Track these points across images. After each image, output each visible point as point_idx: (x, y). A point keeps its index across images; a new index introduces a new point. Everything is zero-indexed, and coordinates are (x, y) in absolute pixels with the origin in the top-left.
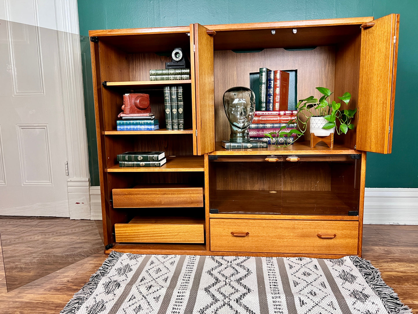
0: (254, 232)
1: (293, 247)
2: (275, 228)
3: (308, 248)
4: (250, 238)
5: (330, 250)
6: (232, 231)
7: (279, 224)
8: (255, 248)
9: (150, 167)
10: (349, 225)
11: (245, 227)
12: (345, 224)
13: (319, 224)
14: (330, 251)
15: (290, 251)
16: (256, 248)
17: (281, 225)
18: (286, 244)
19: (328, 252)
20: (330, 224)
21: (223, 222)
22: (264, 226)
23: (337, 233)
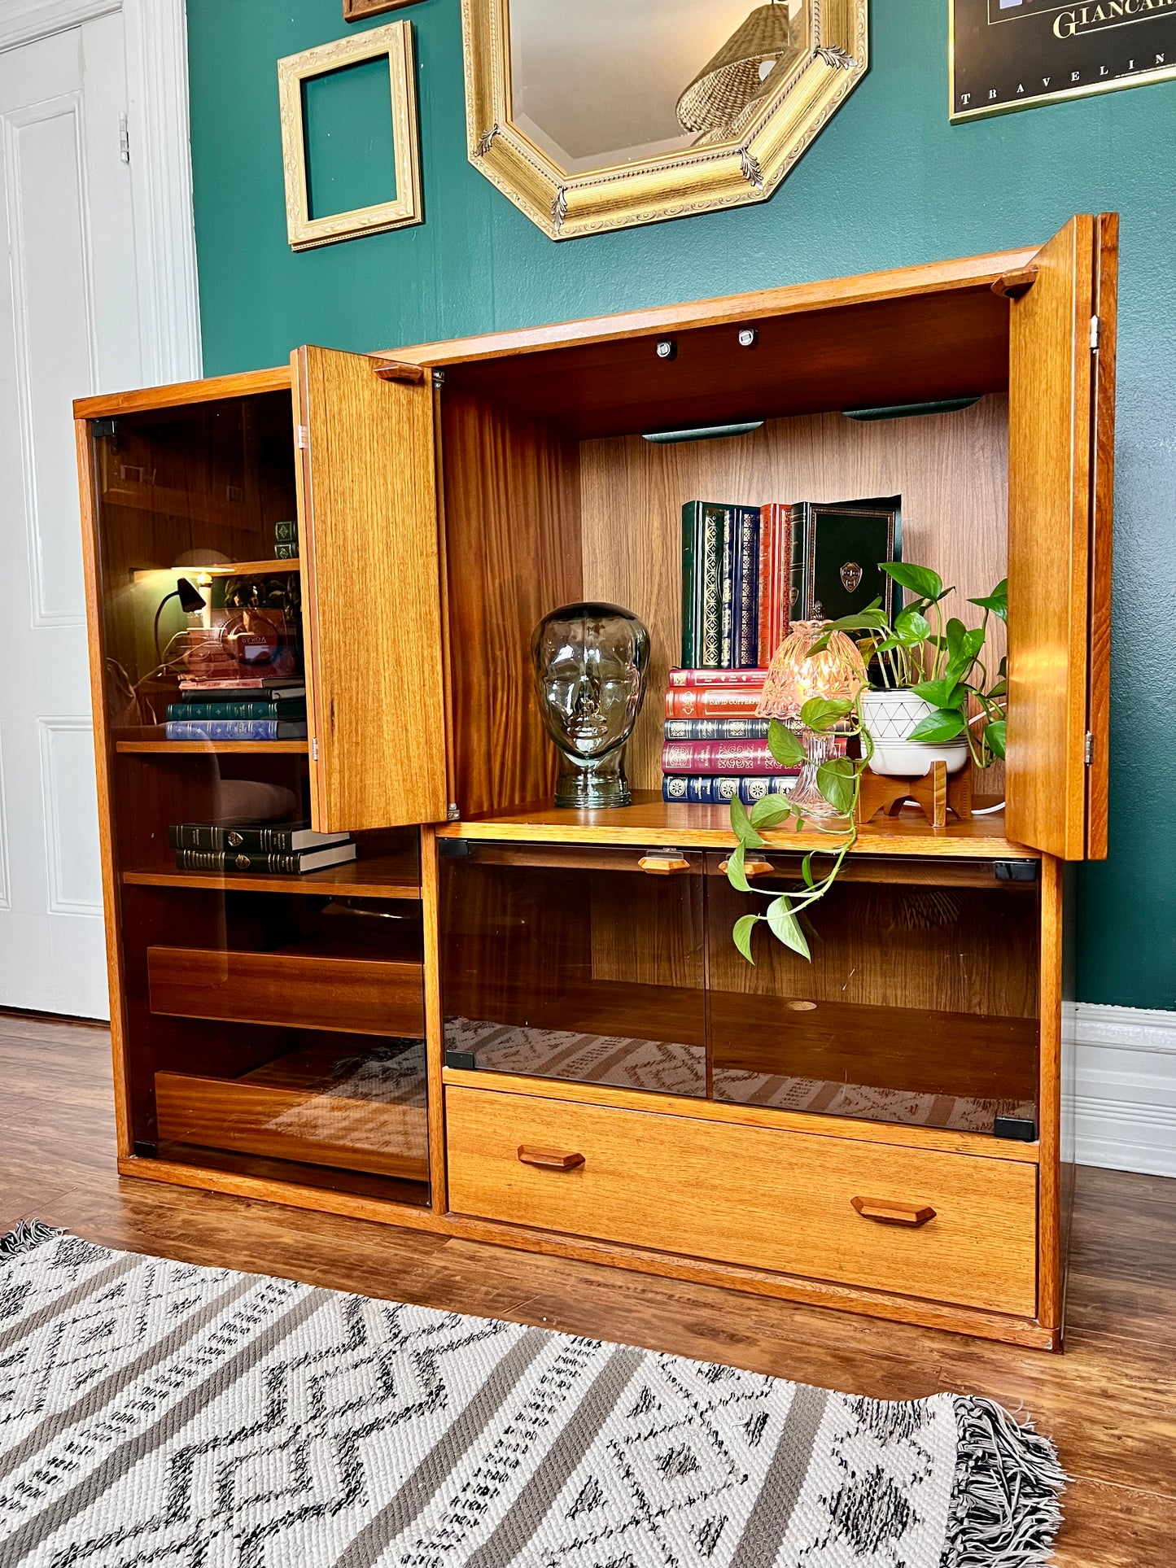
0: (603, 1158)
1: (752, 1238)
2: (683, 1151)
3: (814, 1252)
4: (588, 1179)
5: (913, 1277)
6: (523, 1142)
7: (697, 1132)
8: (605, 1221)
9: (268, 872)
10: (991, 1175)
11: (569, 1132)
12: (975, 1167)
13: (860, 1153)
14: (911, 1283)
15: (742, 1254)
16: (612, 1225)
17: (702, 1140)
18: (726, 1224)
19: (902, 1282)
20: (901, 1161)
21: (492, 1102)
22: (639, 1134)
23: (940, 1205)
